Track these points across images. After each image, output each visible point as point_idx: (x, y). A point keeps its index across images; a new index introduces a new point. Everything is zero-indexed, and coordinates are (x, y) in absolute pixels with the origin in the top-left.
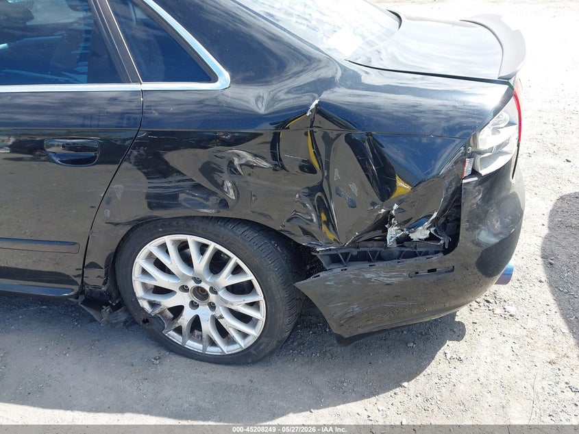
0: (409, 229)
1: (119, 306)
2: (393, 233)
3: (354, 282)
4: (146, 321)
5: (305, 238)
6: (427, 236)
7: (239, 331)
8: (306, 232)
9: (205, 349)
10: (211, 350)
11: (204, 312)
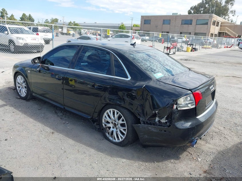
0: (160, 119)
1: (98, 124)
2: (157, 119)
3: (146, 129)
4: (103, 129)
5: (138, 116)
6: (165, 122)
7: (121, 137)
8: (139, 114)
9: (113, 140)
10: (114, 140)
11: (115, 130)
